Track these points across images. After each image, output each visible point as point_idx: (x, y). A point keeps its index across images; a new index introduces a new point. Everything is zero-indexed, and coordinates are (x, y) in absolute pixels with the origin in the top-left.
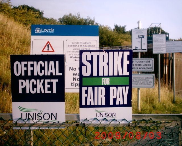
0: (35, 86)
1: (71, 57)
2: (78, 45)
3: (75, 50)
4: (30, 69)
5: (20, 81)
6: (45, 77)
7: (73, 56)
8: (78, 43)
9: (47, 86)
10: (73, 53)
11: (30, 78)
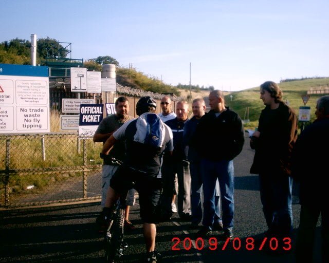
0: (90, 118)
1: (22, 98)
2: (27, 85)
3: (25, 91)
4: (88, 110)
5: (84, 116)
6: (94, 114)
7: (24, 97)
8: (28, 83)
9: (95, 118)
10: (24, 94)
11: (88, 115)
